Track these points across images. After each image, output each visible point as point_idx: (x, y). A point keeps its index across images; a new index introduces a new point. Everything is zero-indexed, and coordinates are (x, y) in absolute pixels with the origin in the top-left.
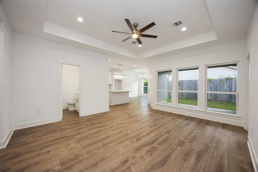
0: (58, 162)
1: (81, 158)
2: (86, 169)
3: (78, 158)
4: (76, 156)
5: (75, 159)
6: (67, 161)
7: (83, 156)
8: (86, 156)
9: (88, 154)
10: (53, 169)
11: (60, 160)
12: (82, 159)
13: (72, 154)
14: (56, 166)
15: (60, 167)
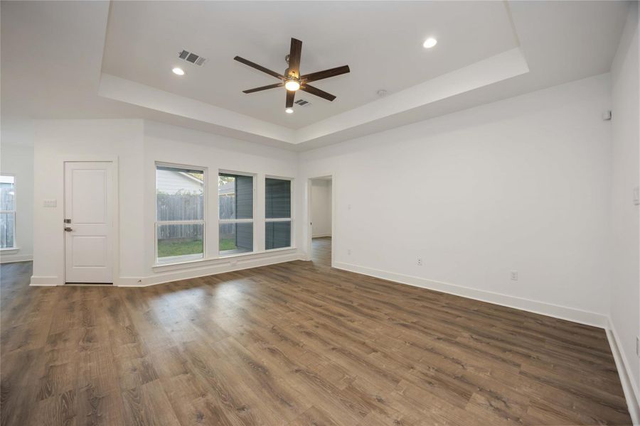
0: (469, 407)
1: (432, 372)
2: (446, 357)
3: (433, 377)
4: (430, 383)
5: (440, 380)
6: (455, 390)
7: (425, 371)
8: (419, 368)
9: (415, 366)
10: (488, 404)
11: (462, 407)
12: (431, 370)
13: (432, 393)
14: (479, 404)
15: (474, 394)
